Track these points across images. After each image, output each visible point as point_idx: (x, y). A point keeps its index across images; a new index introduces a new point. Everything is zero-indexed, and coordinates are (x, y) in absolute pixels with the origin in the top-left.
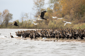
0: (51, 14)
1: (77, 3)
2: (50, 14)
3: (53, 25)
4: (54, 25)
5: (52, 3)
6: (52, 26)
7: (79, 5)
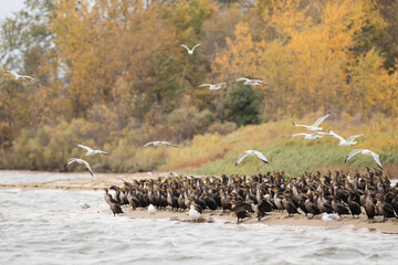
0: (14, 100)
1: (142, 49)
2: (12, 97)
3: (35, 151)
4: (43, 150)
5: (12, 46)
6: (31, 156)
7: (149, 58)
